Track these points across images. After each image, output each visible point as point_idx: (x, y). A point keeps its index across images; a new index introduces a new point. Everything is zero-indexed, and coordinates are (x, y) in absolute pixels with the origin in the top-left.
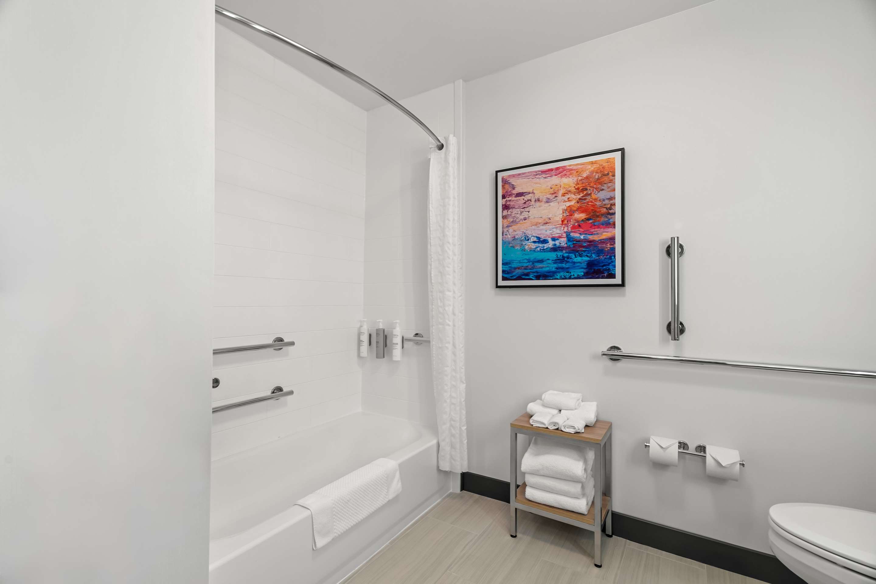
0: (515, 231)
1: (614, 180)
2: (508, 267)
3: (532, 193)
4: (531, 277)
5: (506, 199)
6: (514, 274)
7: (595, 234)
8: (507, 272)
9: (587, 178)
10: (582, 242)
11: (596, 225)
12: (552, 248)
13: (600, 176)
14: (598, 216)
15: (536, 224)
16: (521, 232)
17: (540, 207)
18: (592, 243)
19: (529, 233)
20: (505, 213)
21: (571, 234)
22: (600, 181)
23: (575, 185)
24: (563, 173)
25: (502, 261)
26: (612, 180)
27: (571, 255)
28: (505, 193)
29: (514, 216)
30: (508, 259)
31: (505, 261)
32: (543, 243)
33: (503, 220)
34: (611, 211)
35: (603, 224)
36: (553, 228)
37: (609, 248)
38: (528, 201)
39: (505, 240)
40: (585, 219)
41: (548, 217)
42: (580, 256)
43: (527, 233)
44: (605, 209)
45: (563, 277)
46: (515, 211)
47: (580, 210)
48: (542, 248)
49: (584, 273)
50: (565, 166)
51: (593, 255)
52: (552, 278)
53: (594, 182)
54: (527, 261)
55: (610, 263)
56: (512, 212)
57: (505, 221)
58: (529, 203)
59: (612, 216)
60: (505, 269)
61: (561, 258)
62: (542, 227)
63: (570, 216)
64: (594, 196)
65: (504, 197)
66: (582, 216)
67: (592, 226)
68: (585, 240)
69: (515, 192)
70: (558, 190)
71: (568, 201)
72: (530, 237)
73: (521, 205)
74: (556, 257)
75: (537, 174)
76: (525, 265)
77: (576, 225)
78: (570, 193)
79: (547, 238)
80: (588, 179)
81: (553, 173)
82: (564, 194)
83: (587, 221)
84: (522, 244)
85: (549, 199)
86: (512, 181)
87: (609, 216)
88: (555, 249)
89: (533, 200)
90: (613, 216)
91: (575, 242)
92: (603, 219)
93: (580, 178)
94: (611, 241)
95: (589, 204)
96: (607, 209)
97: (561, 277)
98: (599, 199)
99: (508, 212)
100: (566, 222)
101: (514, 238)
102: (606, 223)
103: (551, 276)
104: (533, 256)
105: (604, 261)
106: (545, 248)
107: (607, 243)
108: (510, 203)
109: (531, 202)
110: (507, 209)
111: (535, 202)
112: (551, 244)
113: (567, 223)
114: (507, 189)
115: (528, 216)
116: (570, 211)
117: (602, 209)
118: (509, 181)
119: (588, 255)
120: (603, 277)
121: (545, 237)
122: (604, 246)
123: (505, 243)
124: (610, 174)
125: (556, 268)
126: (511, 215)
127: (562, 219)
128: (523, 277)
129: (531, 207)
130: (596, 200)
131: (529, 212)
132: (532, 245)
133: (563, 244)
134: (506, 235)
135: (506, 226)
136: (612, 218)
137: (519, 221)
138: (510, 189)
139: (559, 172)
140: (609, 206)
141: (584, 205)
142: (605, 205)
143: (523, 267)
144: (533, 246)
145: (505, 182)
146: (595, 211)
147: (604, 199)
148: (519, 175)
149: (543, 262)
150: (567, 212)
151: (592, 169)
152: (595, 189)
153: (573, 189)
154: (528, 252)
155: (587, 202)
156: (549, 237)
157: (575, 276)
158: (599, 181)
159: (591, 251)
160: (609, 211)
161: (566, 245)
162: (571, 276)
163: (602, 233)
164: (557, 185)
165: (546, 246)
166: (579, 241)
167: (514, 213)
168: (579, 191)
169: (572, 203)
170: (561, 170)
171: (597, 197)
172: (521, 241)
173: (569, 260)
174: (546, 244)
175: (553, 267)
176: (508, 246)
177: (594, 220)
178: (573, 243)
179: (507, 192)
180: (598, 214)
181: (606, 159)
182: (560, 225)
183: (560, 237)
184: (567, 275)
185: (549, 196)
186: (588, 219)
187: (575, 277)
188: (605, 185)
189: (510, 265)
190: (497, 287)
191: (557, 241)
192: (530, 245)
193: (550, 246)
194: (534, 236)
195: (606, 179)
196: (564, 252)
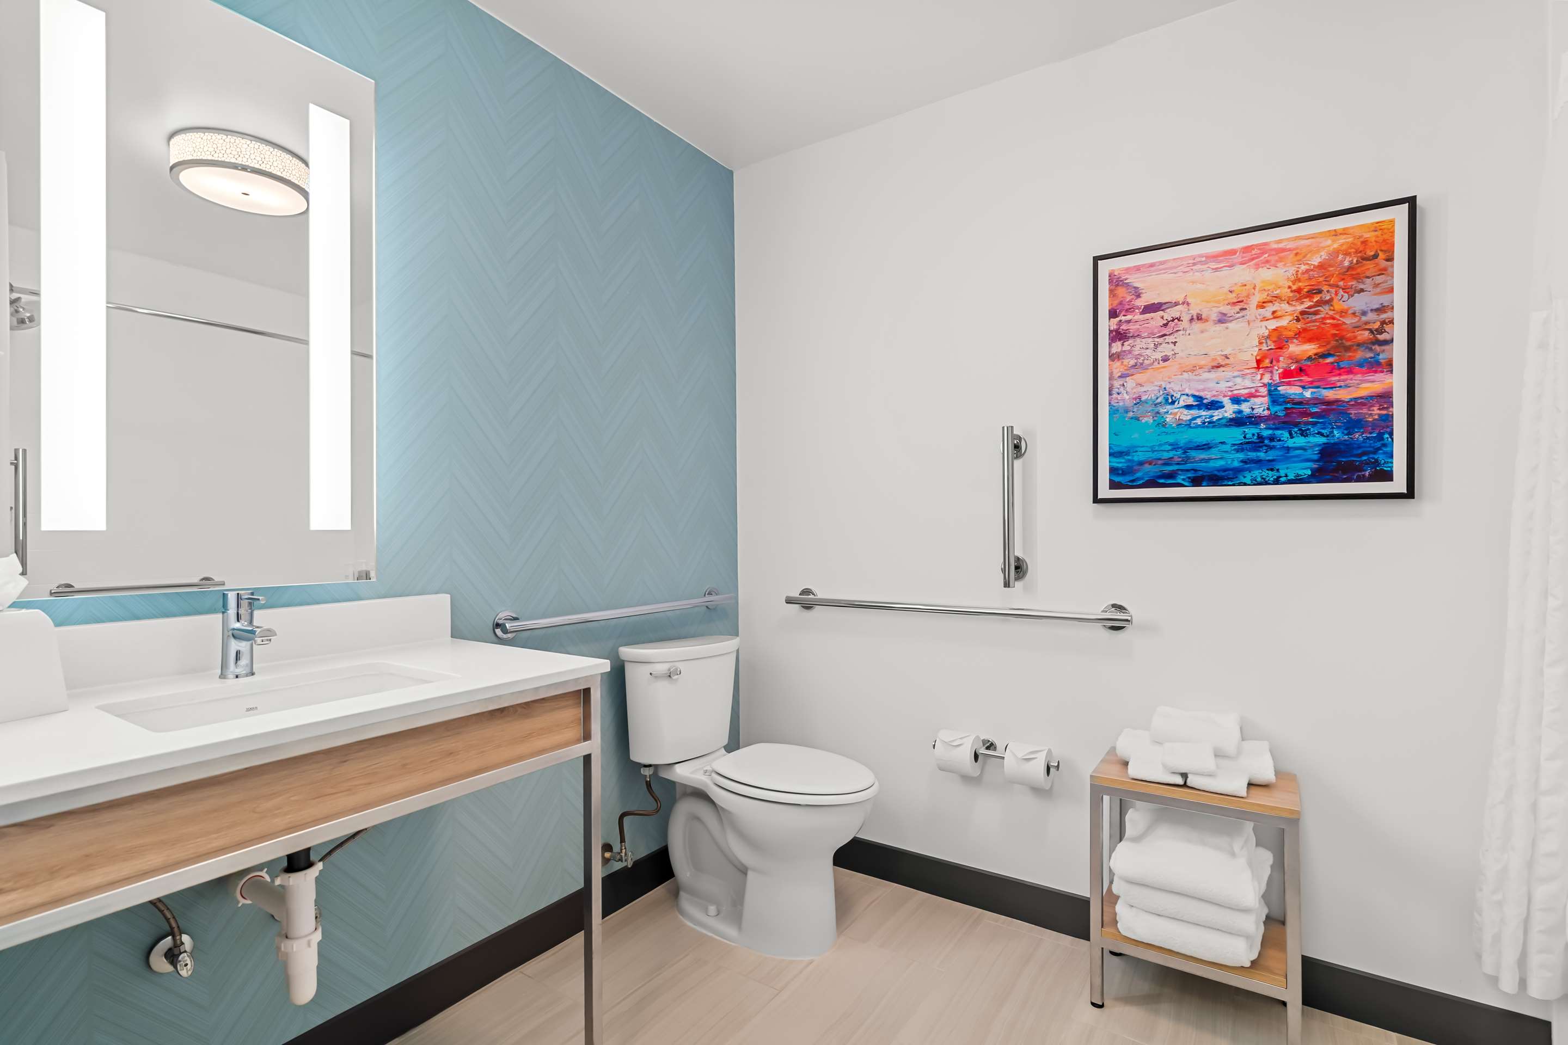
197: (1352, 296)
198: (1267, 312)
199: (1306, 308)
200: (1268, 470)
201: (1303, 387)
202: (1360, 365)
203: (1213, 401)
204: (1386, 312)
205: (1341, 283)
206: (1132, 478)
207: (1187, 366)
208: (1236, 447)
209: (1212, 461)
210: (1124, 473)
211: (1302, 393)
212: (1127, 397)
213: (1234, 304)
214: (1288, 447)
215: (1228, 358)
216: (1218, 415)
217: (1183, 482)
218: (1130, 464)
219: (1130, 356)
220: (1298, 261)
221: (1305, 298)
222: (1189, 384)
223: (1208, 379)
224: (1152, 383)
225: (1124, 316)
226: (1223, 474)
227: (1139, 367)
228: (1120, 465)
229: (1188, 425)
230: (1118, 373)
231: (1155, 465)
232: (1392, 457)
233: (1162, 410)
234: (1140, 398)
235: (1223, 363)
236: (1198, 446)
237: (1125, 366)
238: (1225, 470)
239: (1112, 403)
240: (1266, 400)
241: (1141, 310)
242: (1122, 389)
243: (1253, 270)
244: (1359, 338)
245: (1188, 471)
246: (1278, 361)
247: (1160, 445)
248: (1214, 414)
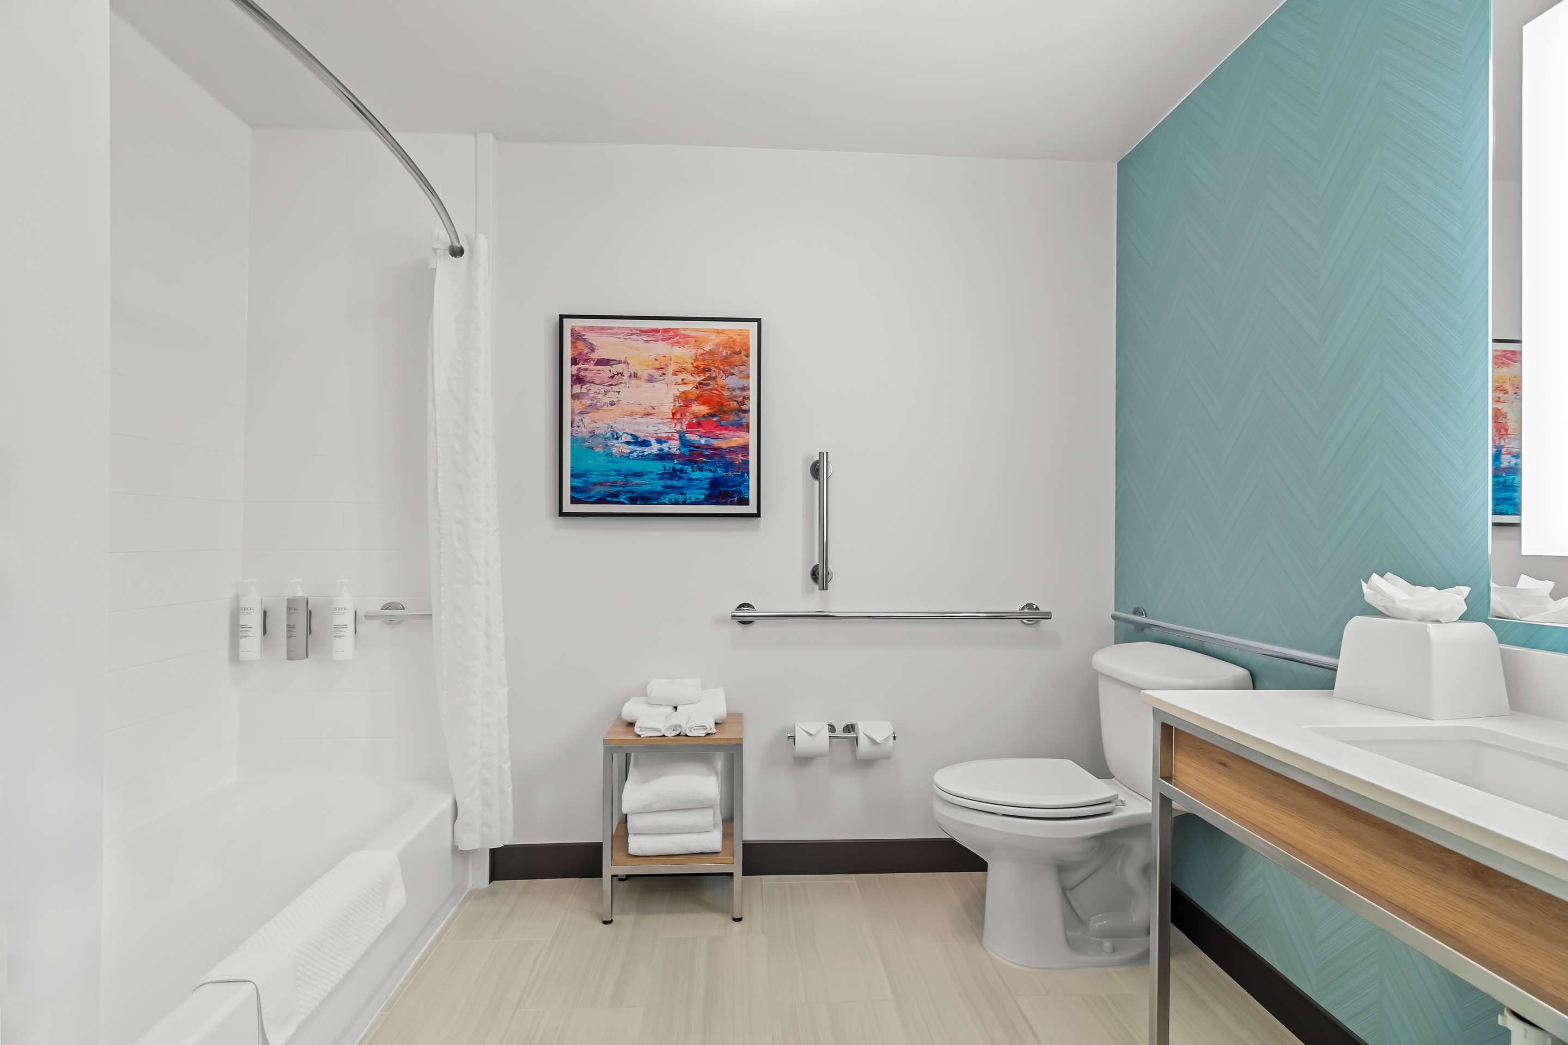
0: (594, 421)
1: (747, 362)
2: (581, 481)
3: (625, 362)
4: (622, 500)
5: (578, 366)
6: (592, 493)
7: (721, 438)
8: (581, 490)
9: (711, 353)
10: (703, 449)
11: (722, 426)
12: (656, 455)
13: (729, 353)
14: (726, 412)
15: (632, 414)
16: (606, 424)
17: (638, 386)
18: (718, 452)
19: (619, 427)
20: (577, 389)
21: (686, 435)
22: (728, 361)
23: (692, 361)
24: (675, 339)
25: (571, 470)
26: (745, 362)
27: (686, 467)
28: (576, 356)
29: (593, 397)
30: (582, 467)
31: (576, 471)
32: (642, 446)
33: (573, 401)
34: (744, 407)
35: (732, 425)
36: (659, 423)
37: (740, 461)
38: (617, 374)
39: (576, 435)
40: (708, 414)
41: (651, 405)
42: (700, 471)
43: (615, 427)
44: (735, 403)
45: (673, 501)
46: (594, 388)
47: (700, 399)
48: (641, 454)
49: (705, 496)
50: (678, 329)
51: (718, 470)
52: (656, 501)
53: (721, 360)
54: (615, 473)
55: (742, 483)
56: (589, 390)
57: (577, 403)
58: (620, 378)
59: (744, 415)
60: (575, 484)
61: (671, 471)
62: (640, 420)
63: (685, 408)
64: (720, 382)
65: (574, 362)
66: (703, 409)
67: (717, 426)
68: (708, 447)
69: (595, 356)
70: (667, 365)
71: (681, 383)
72: (621, 434)
73: (605, 380)
74: (663, 469)
75: (632, 333)
76: (612, 479)
77: (694, 421)
78: (686, 372)
79: (649, 439)
80: (712, 355)
81: (660, 335)
82: (677, 372)
83: (710, 418)
84: (607, 445)
85: (652, 376)
86: (591, 337)
87: (740, 414)
88: (661, 456)
89: (626, 374)
90: (746, 415)
91: (692, 448)
92: (733, 418)
93: (700, 351)
94: (743, 450)
95: (712, 393)
96: (738, 403)
97: (670, 500)
98: (727, 387)
99: (581, 388)
100: (678, 416)
101: (593, 434)
102: (737, 424)
103: (655, 499)
104: (625, 466)
105: (734, 479)
106: (646, 453)
107: (738, 454)
108: (588, 375)
109: (622, 377)
110: (579, 384)
111: (630, 378)
112: (655, 448)
113: (680, 418)
114: (581, 349)
115: (617, 399)
116: (685, 399)
117: (731, 402)
118: (584, 335)
119: (712, 469)
120: (732, 503)
121: (645, 436)
122: (734, 457)
123: (577, 440)
124: (743, 353)
125: (663, 487)
126: (587, 394)
127: (673, 411)
128: (609, 499)
129: (623, 385)
130: (723, 387)
131: (619, 392)
132: (623, 447)
133: (674, 450)
134: (578, 427)
135: (579, 411)
136: (744, 417)
137: (602, 406)
138: (586, 351)
139: (670, 336)
140: (741, 399)
141: (706, 394)
142: (735, 397)
143: (608, 482)
144: (627, 449)
145: (576, 336)
146: (722, 405)
147: (735, 387)
148: (603, 328)
149: (642, 475)
150: (680, 401)
151: (718, 340)
152: (722, 372)
153: (690, 367)
154: (617, 458)
155: (710, 389)
156: (652, 437)
157: (692, 500)
158: (726, 361)
159: (716, 464)
160: (742, 406)
161: (678, 452)
162: (686, 499)
163: (732, 438)
164: (665, 357)
165: (647, 450)
166: (698, 447)
167: (592, 392)
168: (699, 370)
169: (689, 388)
170: (671, 333)
171: (725, 384)
172: (606, 438)
173: (682, 475)
174: (647, 447)
175: (658, 485)
176: (583, 446)
177: (720, 417)
178: (690, 450)
179: (580, 354)
180: (726, 409)
181: (738, 330)
182: (670, 420)
183: (669, 439)
184: (681, 498)
185: (653, 372)
186: (712, 415)
187: (692, 502)
188: (736, 368)
189: (586, 479)
190: (562, 514)
191: (666, 444)
192: (620, 448)
193: (653, 451)
194: (627, 434)
195: (736, 358)
196: (676, 461)
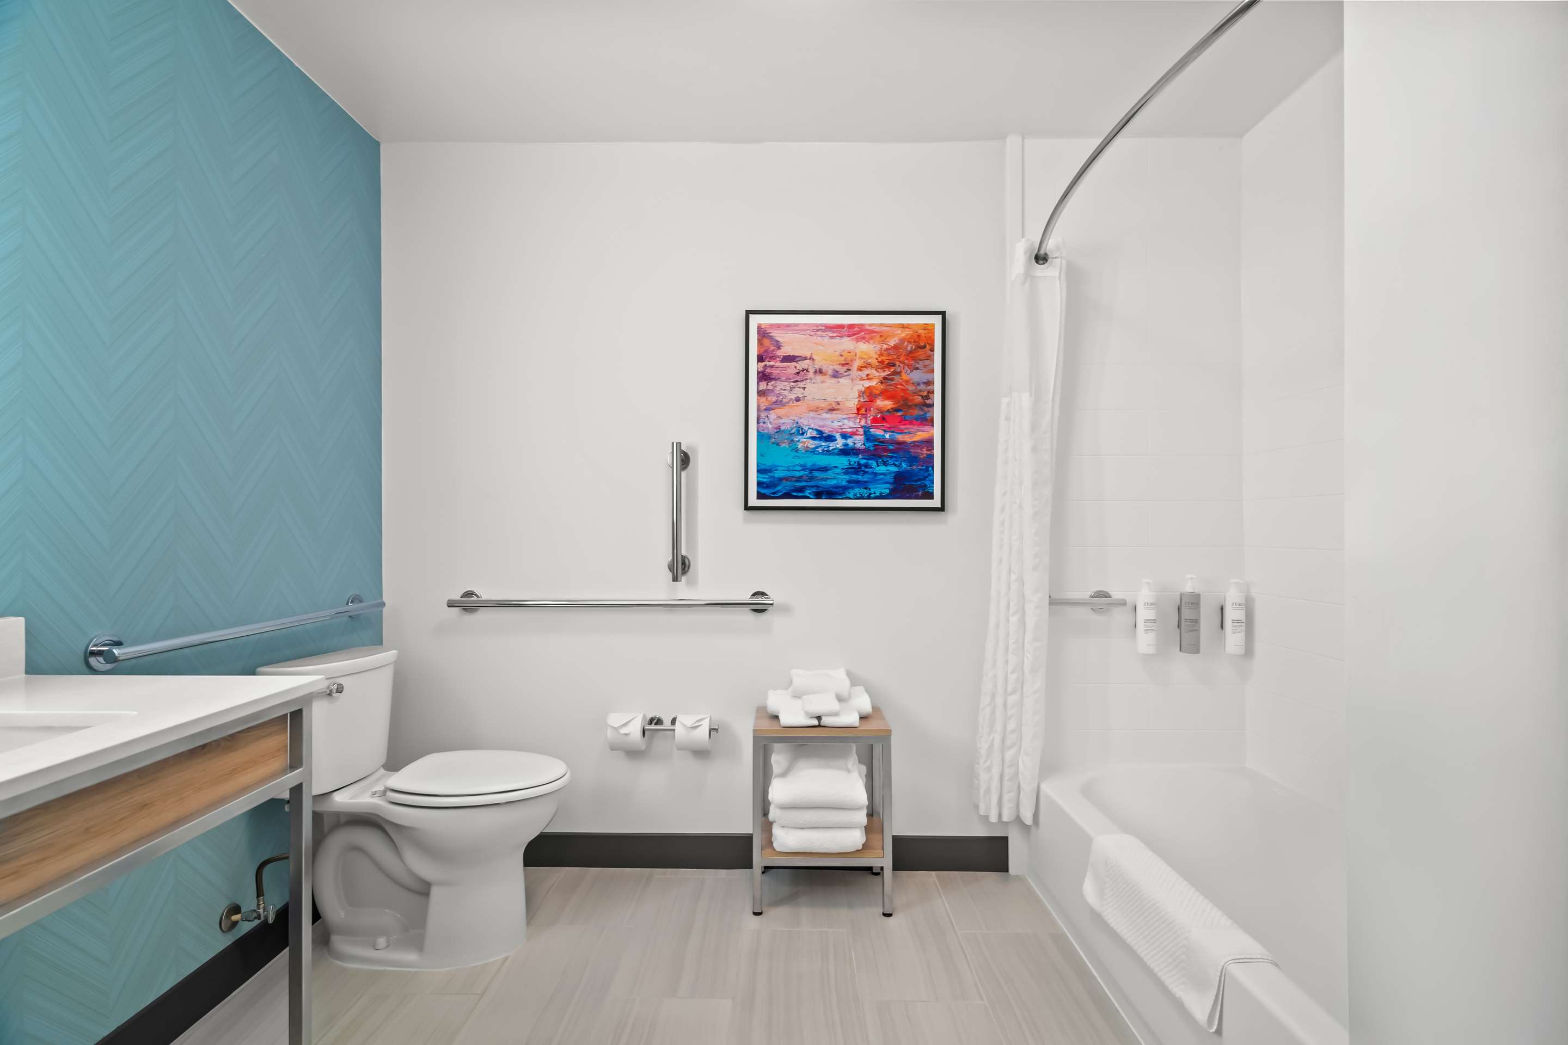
197: (912, 371)
198: (864, 374)
199: (887, 375)
200: (864, 488)
201: (885, 431)
202: (916, 419)
203: (829, 435)
204: (930, 385)
205: (906, 361)
206: (773, 491)
207: (812, 407)
208: (844, 471)
209: (828, 480)
210: (768, 486)
211: (884, 435)
212: (770, 426)
213: (843, 365)
214: (876, 473)
215: (839, 404)
216: (833, 446)
217: (809, 495)
218: (772, 480)
219: (773, 394)
220: (883, 341)
221: (886, 368)
222: (813, 420)
223: (826, 419)
224: (789, 417)
225: (769, 361)
226: (836, 490)
227: (779, 403)
228: (765, 480)
229: (813, 451)
230: (764, 406)
231: (790, 481)
232: (933, 483)
233: (796, 439)
234: (779, 428)
235: (836, 408)
236: (820, 468)
237: (769, 401)
238: (837, 487)
239: (760, 430)
240: (862, 437)
241: (781, 359)
242: (767, 419)
243: (855, 343)
244: (916, 401)
245: (813, 487)
246: (870, 410)
247: (794, 466)
248: (831, 445)
